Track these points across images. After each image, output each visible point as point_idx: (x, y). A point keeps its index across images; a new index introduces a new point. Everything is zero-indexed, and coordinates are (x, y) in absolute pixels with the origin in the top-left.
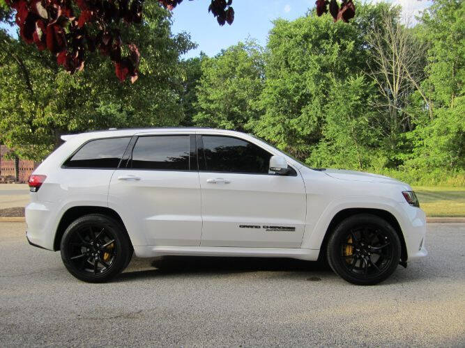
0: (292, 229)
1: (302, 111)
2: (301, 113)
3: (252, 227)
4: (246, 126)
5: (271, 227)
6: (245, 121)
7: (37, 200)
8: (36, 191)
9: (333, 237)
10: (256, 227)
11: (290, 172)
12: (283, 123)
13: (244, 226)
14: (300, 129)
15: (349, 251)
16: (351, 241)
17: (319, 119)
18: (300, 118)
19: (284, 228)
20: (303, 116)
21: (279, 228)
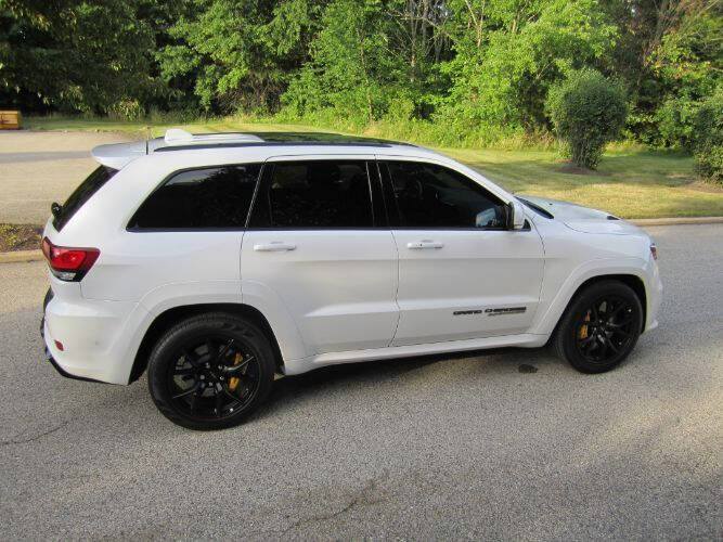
0: (522, 309)
1: (276, 12)
2: (273, 17)
3: (470, 312)
4: (172, 31)
5: (496, 310)
6: (172, 22)
7: (80, 298)
8: (78, 278)
9: (570, 314)
10: (476, 312)
11: (527, 226)
12: (242, 32)
13: (459, 313)
14: (270, 44)
15: (584, 332)
16: (588, 318)
17: (304, 28)
18: (272, 23)
19: (511, 309)
20: (277, 21)
21: (506, 310)
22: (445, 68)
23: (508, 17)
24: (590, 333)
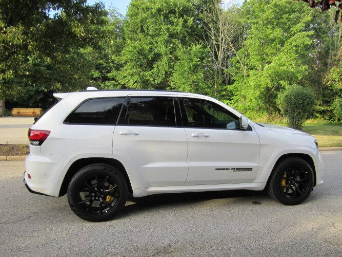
0: (250, 169)
1: (154, 66)
2: (153, 68)
3: (224, 169)
4: (109, 75)
5: (237, 169)
6: (109, 71)
7: (41, 153)
8: (40, 144)
10: (227, 169)
12: (139, 75)
13: (218, 169)
14: (151, 79)
15: (284, 183)
16: (285, 176)
17: (166, 72)
18: (152, 71)
19: (245, 169)
20: (155, 70)
21: (242, 169)
22: (230, 87)
23: (257, 64)
24: (287, 183)
